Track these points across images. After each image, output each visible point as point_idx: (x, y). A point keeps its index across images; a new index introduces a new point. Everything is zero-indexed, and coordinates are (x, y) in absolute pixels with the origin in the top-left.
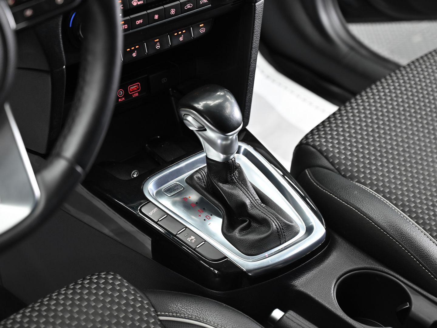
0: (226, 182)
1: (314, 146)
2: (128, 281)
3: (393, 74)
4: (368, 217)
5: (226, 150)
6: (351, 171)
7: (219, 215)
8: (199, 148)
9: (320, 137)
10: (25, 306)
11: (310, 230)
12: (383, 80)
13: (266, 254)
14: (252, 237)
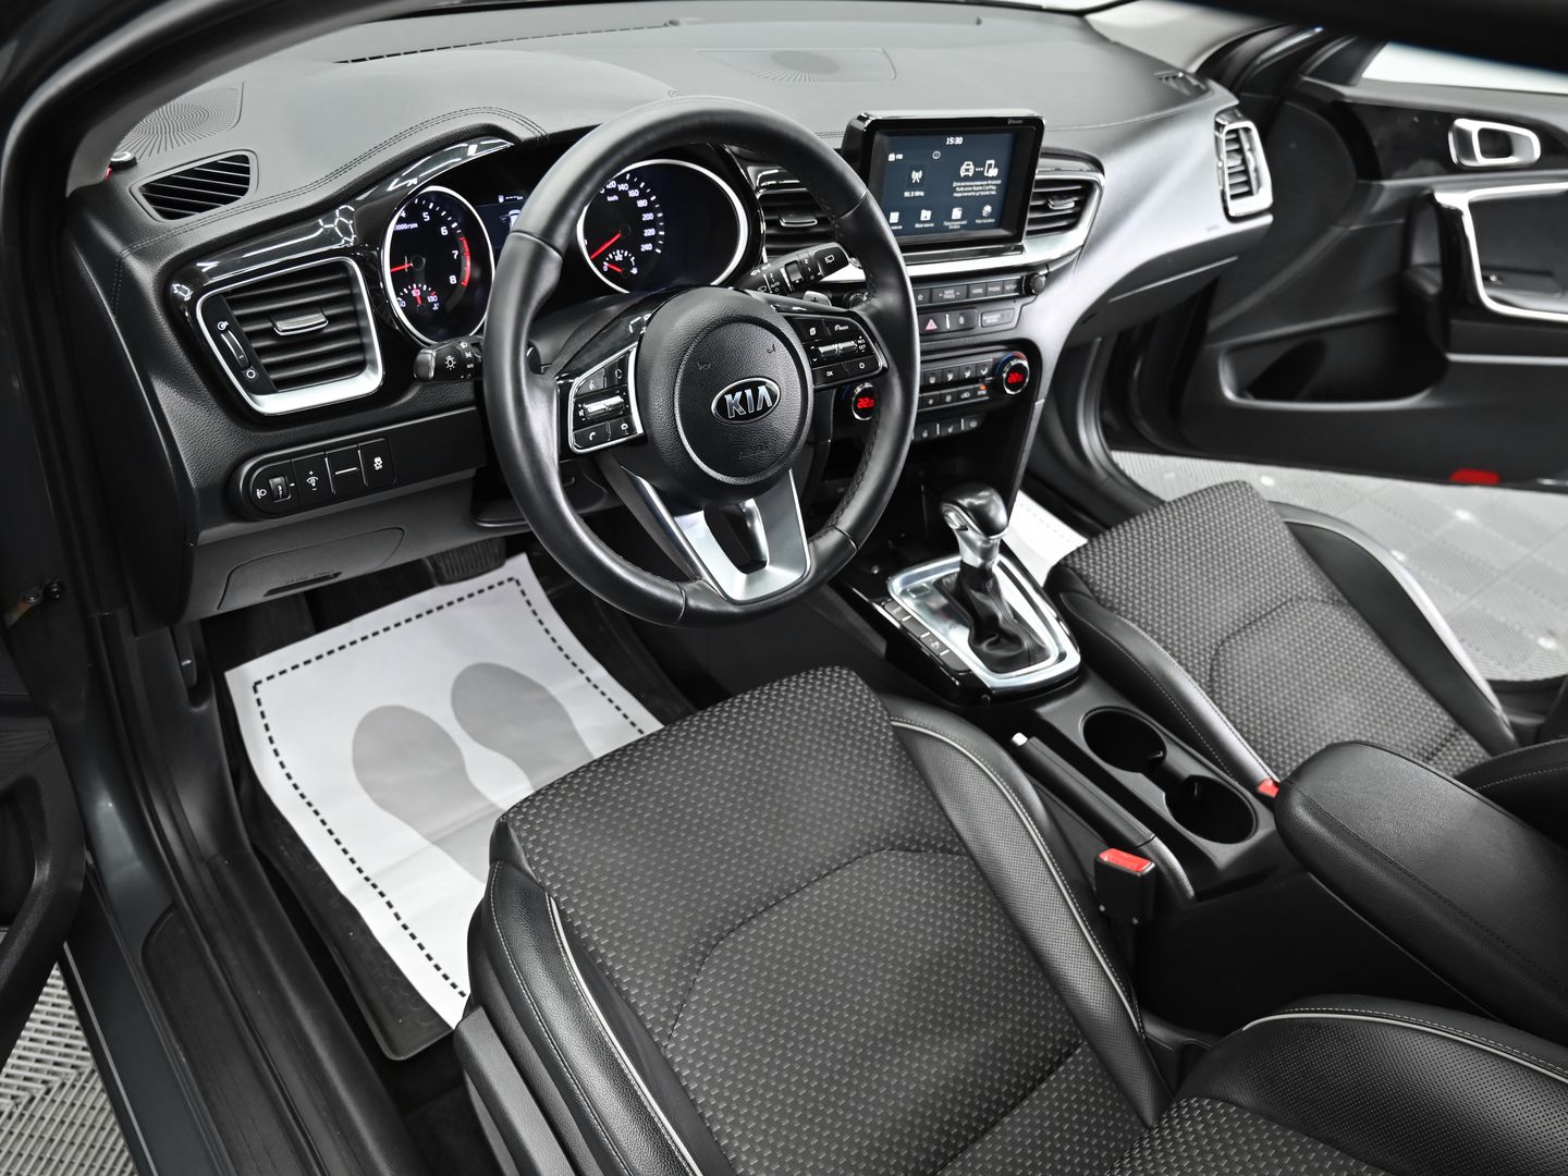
0: (979, 590)
1: (1073, 569)
2: (863, 679)
3: (1155, 510)
4: (1128, 652)
5: (986, 554)
6: (1112, 602)
7: (965, 625)
8: (954, 549)
9: (1081, 560)
10: (733, 695)
11: (1062, 657)
12: (1144, 515)
13: (1014, 674)
14: (1000, 653)
